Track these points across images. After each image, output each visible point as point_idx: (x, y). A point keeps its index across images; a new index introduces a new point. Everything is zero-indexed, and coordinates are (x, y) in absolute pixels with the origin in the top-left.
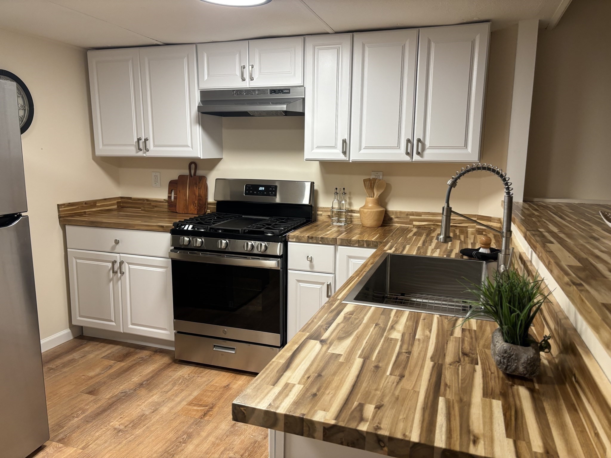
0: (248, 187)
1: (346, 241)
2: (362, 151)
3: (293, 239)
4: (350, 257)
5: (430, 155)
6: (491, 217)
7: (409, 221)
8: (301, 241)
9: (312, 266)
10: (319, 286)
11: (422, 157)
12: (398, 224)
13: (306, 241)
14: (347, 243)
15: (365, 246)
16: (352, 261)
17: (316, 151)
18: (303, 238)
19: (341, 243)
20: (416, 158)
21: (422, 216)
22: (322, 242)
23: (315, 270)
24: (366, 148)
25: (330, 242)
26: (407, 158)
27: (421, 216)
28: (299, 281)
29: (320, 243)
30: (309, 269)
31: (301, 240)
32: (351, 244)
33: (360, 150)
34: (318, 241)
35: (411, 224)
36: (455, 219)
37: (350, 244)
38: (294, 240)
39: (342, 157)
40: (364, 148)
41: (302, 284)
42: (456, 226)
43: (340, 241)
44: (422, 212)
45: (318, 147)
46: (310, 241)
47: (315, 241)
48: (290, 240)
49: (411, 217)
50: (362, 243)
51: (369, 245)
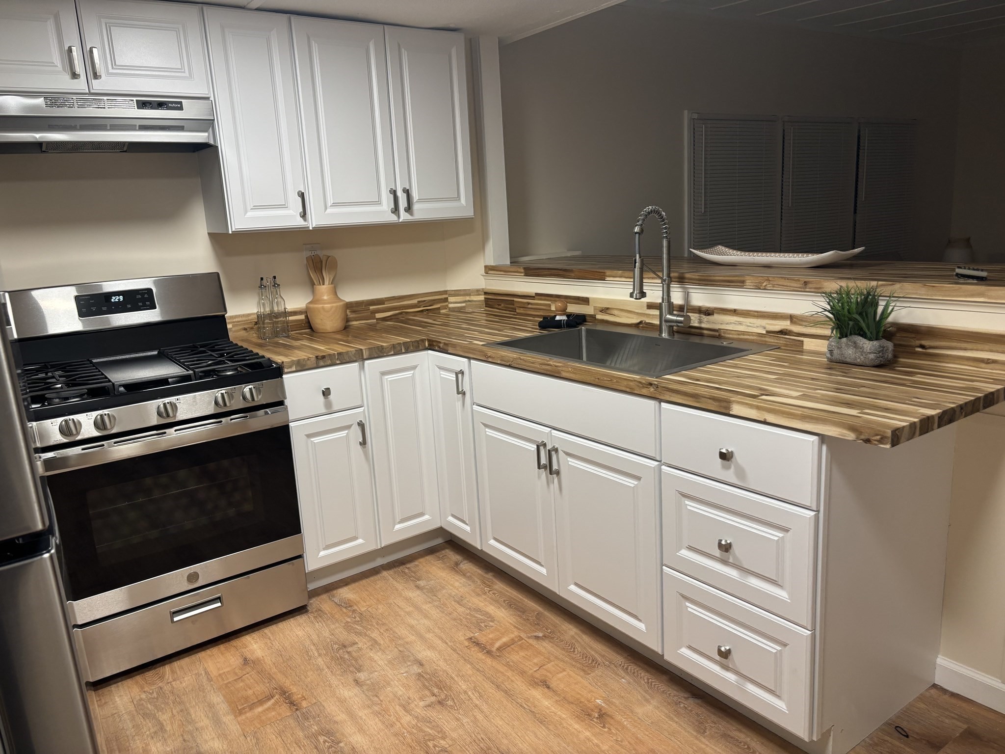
0: (82, 300)
1: (377, 351)
2: (329, 211)
3: (291, 367)
4: (383, 374)
5: (423, 212)
6: (470, 290)
7: (370, 313)
8: (307, 367)
9: (328, 405)
10: (343, 433)
11: (412, 214)
12: (356, 320)
13: (315, 365)
14: (378, 353)
15: (403, 351)
16: (387, 378)
17: (250, 214)
18: (309, 362)
19: (370, 355)
20: (404, 216)
21: (386, 303)
22: (340, 360)
23: (335, 408)
24: (335, 205)
25: (353, 357)
26: (393, 218)
27: (384, 304)
28: (309, 436)
29: (338, 362)
30: (324, 411)
31: (304, 365)
32: (384, 353)
33: (326, 208)
34: (334, 361)
35: (374, 318)
36: (425, 301)
37: (382, 353)
38: (294, 369)
39: (299, 222)
40: (331, 206)
41: (316, 440)
42: (427, 310)
43: (367, 353)
44: (385, 298)
45: (256, 208)
46: (322, 363)
47: (329, 362)
48: (286, 370)
49: (371, 308)
50: (399, 348)
51: (408, 348)
